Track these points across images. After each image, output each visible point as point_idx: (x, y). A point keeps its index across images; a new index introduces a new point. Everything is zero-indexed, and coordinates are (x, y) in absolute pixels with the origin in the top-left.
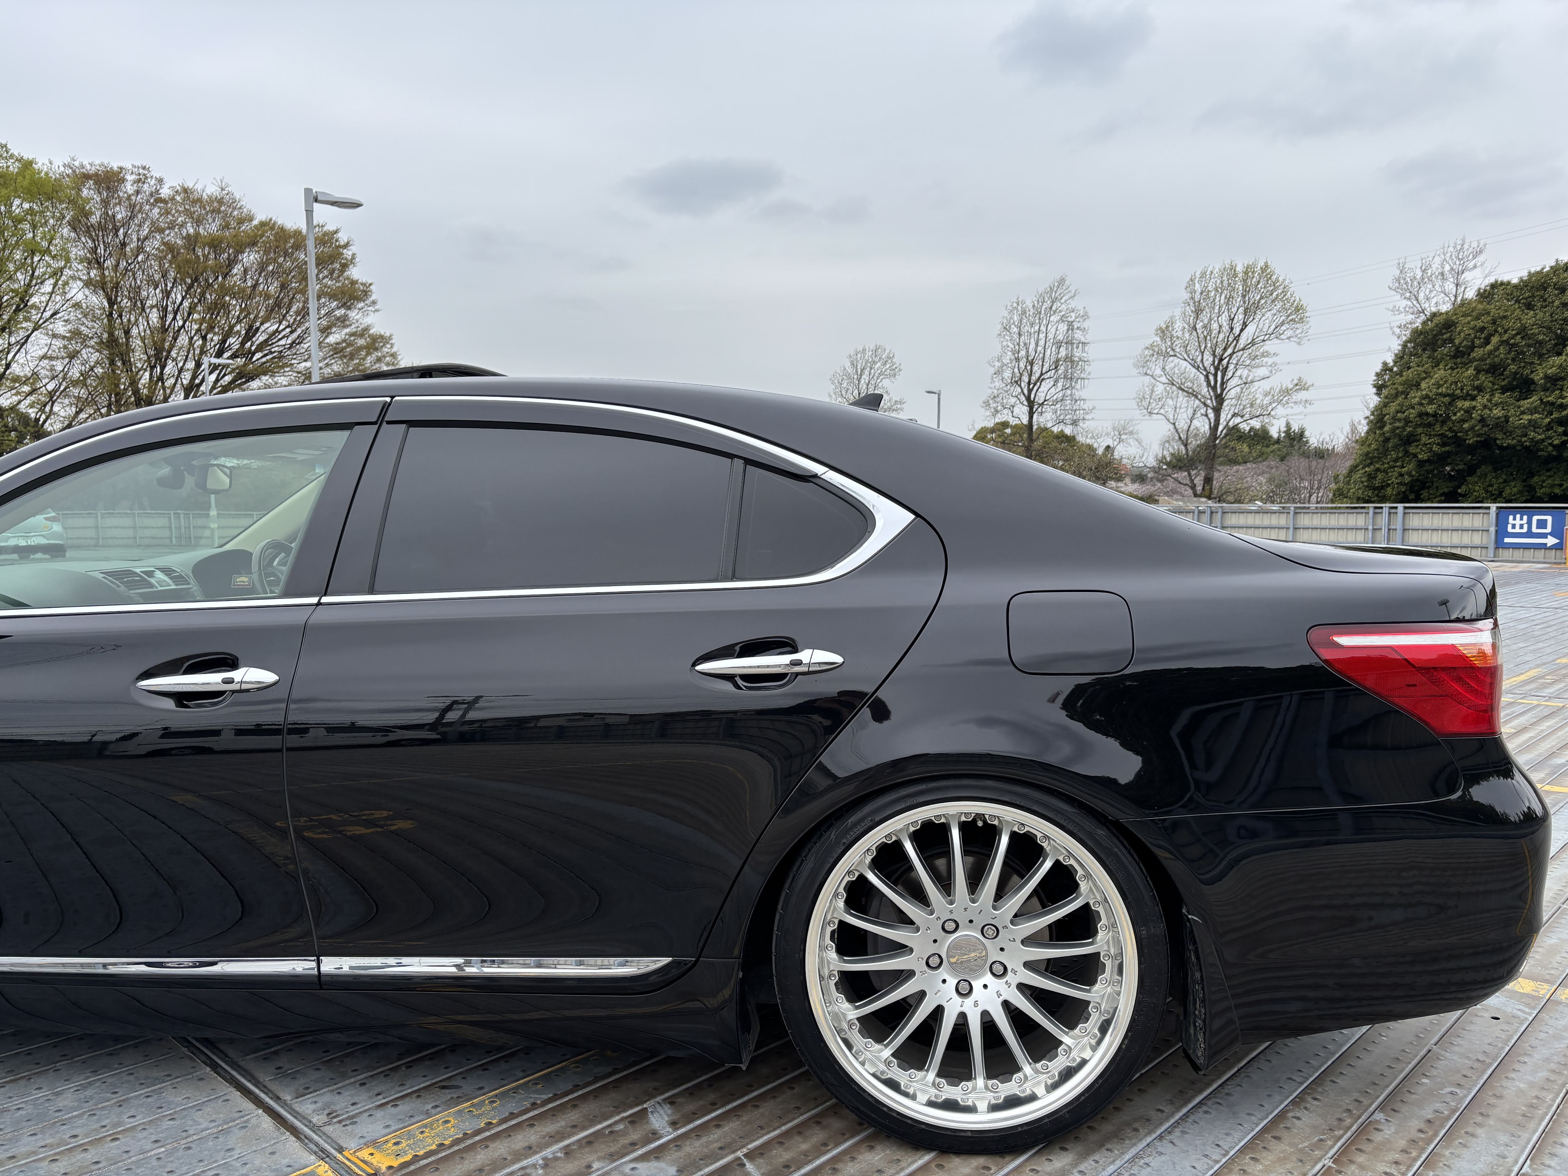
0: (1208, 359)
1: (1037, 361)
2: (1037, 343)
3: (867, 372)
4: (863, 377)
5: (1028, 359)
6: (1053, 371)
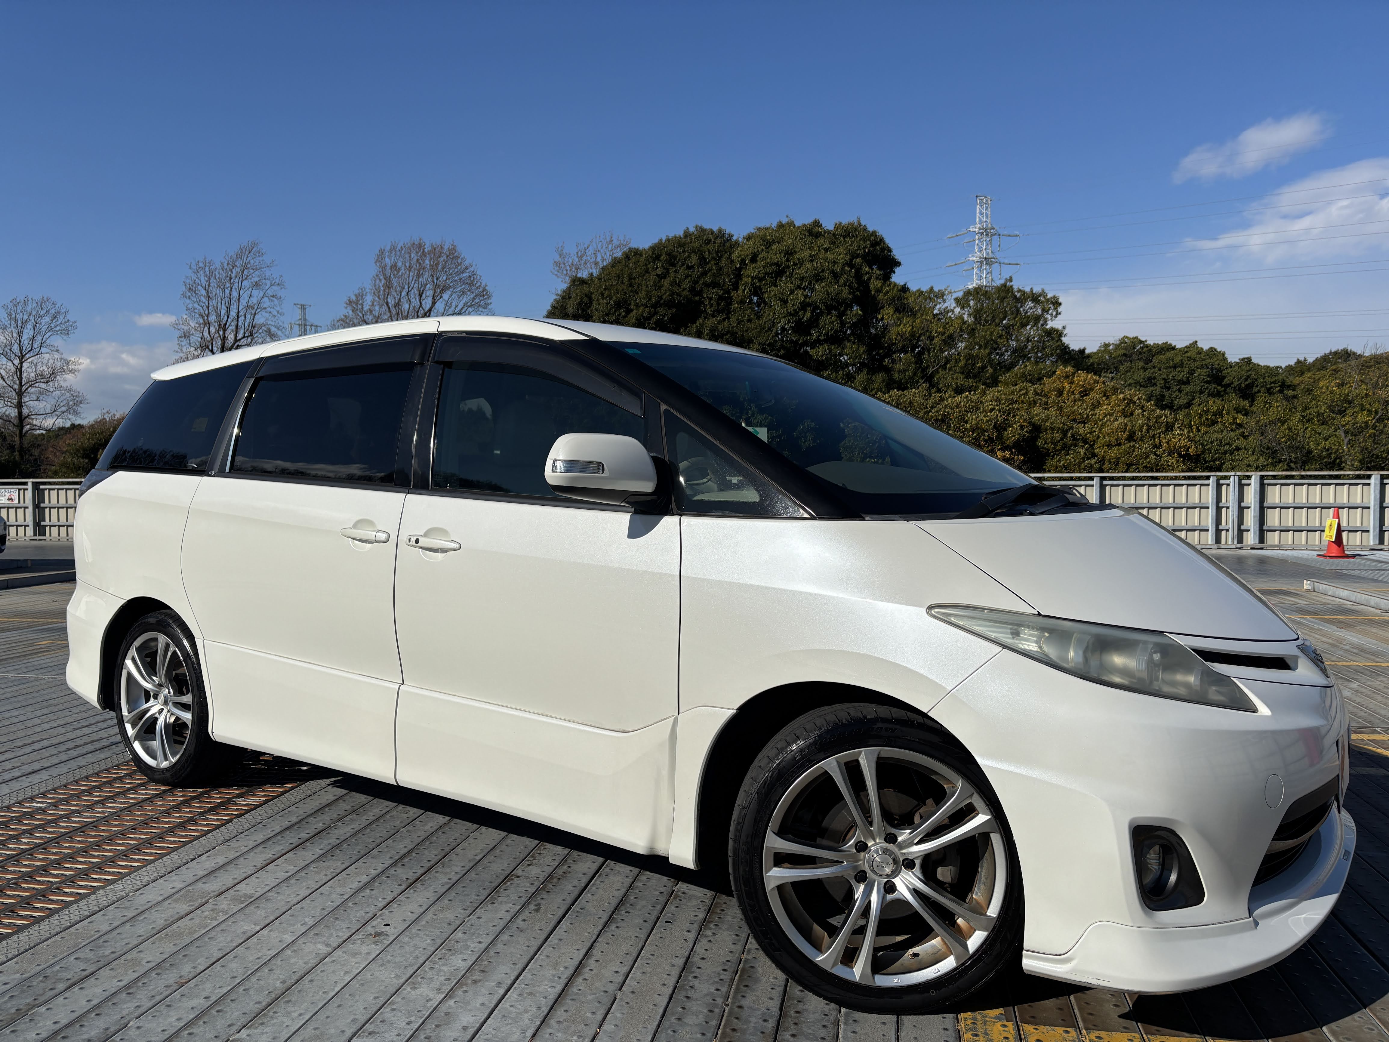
1: (230, 328)
2: (228, 308)
3: (29, 326)
4: (25, 331)
5: (220, 324)
6: (249, 340)
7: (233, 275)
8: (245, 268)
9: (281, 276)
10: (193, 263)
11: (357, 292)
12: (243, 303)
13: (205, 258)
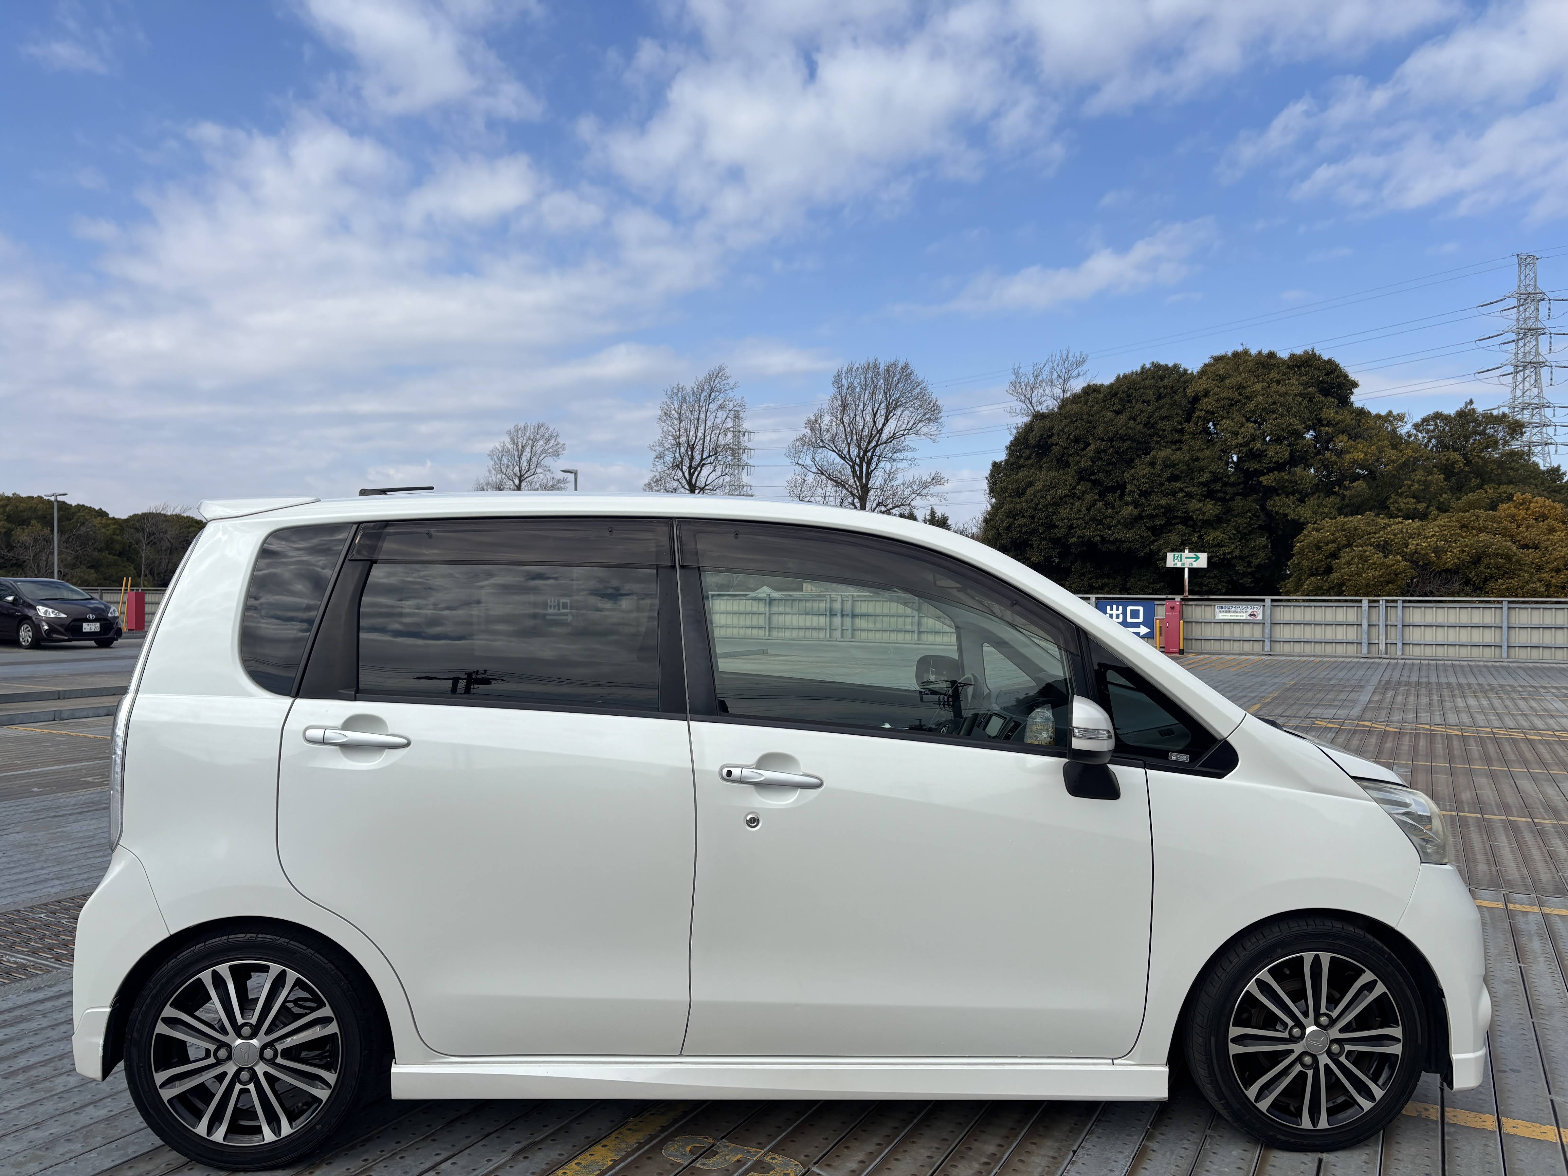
0: (854, 452)
1: (697, 447)
2: (697, 429)
3: (528, 449)
4: (525, 454)
5: (688, 444)
6: (713, 457)
7: (702, 399)
8: (712, 391)
9: (743, 398)
10: (669, 390)
11: (816, 412)
12: (709, 424)
13: (678, 384)
